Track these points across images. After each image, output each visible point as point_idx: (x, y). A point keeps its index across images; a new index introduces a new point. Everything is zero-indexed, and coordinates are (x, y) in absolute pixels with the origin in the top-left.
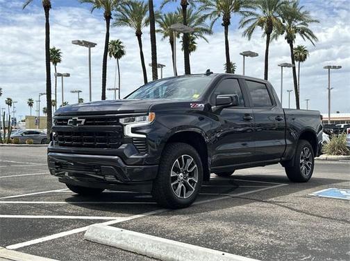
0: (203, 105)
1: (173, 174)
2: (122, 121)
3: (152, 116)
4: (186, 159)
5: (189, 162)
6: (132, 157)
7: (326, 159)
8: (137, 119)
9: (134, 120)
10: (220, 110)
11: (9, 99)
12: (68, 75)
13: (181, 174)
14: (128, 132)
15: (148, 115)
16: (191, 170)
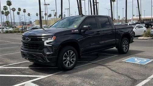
0: (77, 30)
1: (64, 58)
2: (43, 40)
3: (54, 37)
4: (70, 52)
5: (71, 53)
6: (47, 53)
7: (143, 39)
8: (49, 39)
9: (47, 40)
10: (85, 31)
11: (29, 13)
12: (49, 4)
13: (68, 58)
14: (45, 44)
15: (52, 37)
16: (72, 56)
